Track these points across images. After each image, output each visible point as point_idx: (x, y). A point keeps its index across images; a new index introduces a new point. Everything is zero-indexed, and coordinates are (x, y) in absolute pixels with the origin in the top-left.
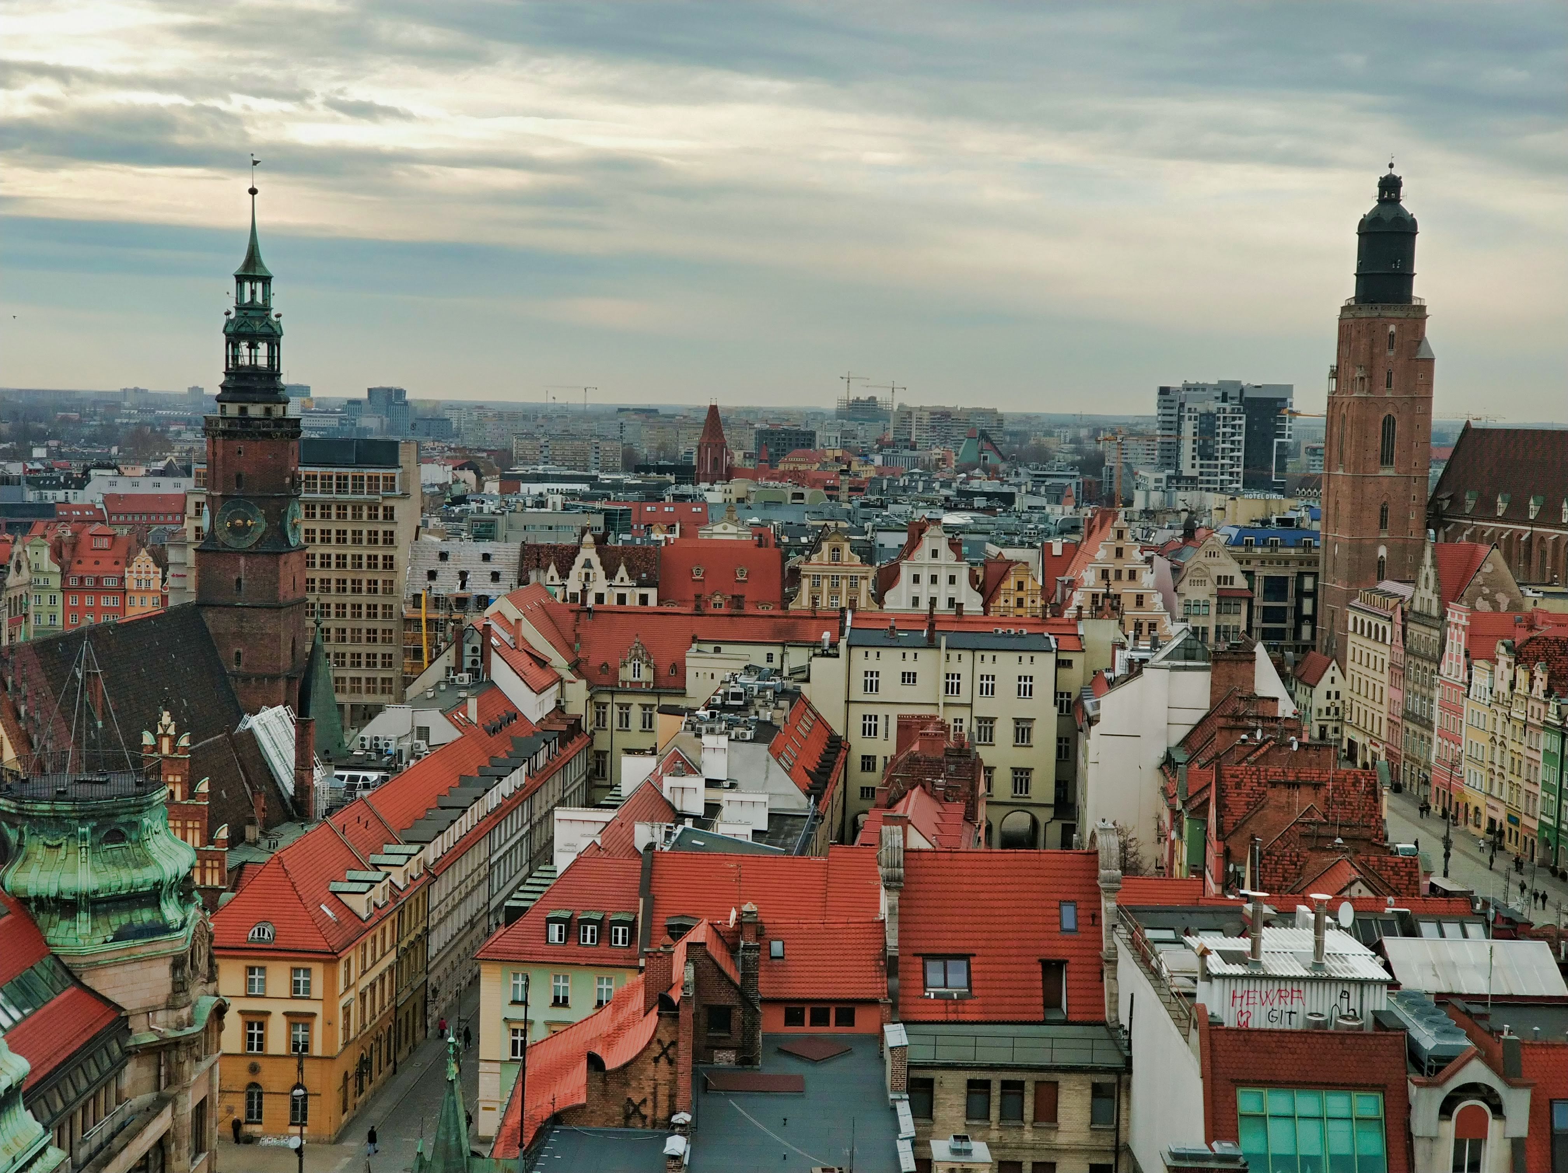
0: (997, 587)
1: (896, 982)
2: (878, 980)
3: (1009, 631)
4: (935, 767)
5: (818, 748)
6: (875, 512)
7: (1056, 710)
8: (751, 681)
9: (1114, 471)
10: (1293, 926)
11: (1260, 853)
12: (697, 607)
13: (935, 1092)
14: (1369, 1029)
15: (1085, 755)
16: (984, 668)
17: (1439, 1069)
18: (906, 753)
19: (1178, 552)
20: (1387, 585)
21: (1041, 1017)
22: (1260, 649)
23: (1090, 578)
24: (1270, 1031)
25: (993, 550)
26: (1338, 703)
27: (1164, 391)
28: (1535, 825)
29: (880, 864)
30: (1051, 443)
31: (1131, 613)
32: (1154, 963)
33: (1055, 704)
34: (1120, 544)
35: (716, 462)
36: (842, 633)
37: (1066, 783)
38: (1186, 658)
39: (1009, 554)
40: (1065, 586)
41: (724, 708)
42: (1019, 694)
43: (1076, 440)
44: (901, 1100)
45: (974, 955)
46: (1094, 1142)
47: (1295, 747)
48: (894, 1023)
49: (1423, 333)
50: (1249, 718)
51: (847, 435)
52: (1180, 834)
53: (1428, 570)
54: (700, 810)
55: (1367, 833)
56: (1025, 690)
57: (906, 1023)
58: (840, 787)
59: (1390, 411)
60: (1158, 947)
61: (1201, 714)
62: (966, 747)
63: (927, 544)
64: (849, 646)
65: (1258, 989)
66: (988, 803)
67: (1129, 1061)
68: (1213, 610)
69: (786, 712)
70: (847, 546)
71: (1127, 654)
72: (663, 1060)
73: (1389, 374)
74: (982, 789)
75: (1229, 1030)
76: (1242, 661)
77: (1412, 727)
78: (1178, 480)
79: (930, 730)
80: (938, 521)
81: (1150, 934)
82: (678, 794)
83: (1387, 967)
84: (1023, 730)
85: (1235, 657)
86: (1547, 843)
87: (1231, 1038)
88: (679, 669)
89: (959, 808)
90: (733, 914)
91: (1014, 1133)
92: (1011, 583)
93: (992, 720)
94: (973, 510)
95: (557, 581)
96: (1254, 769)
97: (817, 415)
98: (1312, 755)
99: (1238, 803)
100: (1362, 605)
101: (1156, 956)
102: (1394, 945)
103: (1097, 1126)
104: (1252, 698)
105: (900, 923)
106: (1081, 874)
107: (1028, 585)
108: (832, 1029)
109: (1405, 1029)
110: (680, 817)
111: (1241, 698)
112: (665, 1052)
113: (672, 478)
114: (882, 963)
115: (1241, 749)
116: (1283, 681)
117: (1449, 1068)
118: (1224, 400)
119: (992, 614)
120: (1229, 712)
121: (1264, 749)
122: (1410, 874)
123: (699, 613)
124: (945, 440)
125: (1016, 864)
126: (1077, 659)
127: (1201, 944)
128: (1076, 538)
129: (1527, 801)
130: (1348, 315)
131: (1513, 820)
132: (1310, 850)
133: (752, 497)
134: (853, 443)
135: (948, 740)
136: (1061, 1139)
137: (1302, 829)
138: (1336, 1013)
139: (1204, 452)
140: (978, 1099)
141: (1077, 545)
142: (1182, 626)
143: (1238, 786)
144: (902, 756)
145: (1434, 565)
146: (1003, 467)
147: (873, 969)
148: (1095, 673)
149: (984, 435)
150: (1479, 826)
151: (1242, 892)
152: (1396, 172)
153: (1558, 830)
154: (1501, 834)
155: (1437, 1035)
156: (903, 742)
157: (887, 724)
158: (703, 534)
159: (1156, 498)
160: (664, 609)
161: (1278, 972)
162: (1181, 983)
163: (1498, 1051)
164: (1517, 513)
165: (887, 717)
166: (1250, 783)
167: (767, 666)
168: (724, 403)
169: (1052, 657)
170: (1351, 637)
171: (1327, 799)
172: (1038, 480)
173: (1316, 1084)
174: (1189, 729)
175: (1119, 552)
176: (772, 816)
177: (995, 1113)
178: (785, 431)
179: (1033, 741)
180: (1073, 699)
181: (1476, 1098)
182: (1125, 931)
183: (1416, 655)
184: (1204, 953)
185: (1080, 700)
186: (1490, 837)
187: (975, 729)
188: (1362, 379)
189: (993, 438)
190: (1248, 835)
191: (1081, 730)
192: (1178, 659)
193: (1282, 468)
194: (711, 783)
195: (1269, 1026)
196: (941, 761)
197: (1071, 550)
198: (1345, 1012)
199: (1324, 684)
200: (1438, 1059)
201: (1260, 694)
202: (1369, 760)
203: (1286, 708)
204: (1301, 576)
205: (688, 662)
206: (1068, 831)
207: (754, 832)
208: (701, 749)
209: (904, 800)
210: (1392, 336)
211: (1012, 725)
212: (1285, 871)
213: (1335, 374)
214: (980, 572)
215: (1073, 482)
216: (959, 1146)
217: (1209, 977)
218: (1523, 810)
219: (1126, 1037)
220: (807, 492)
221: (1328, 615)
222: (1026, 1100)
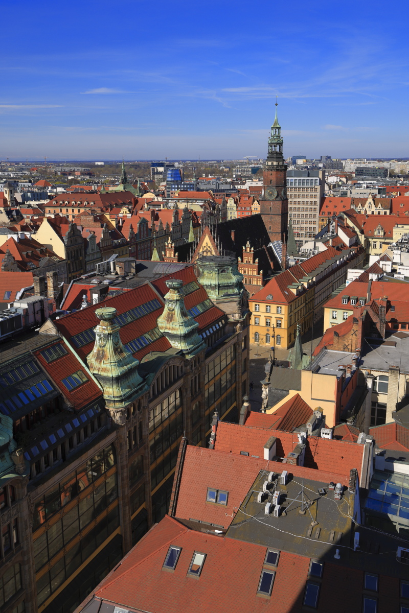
41: (401, 243)
54: (390, 271)
72: (354, 335)
82: (384, 266)
88: (391, 232)
95: (361, 208)
108: (407, 330)
110: (383, 272)
112: (355, 332)
158: (406, 195)
205: (394, 230)
207: (404, 277)
208: (393, 254)
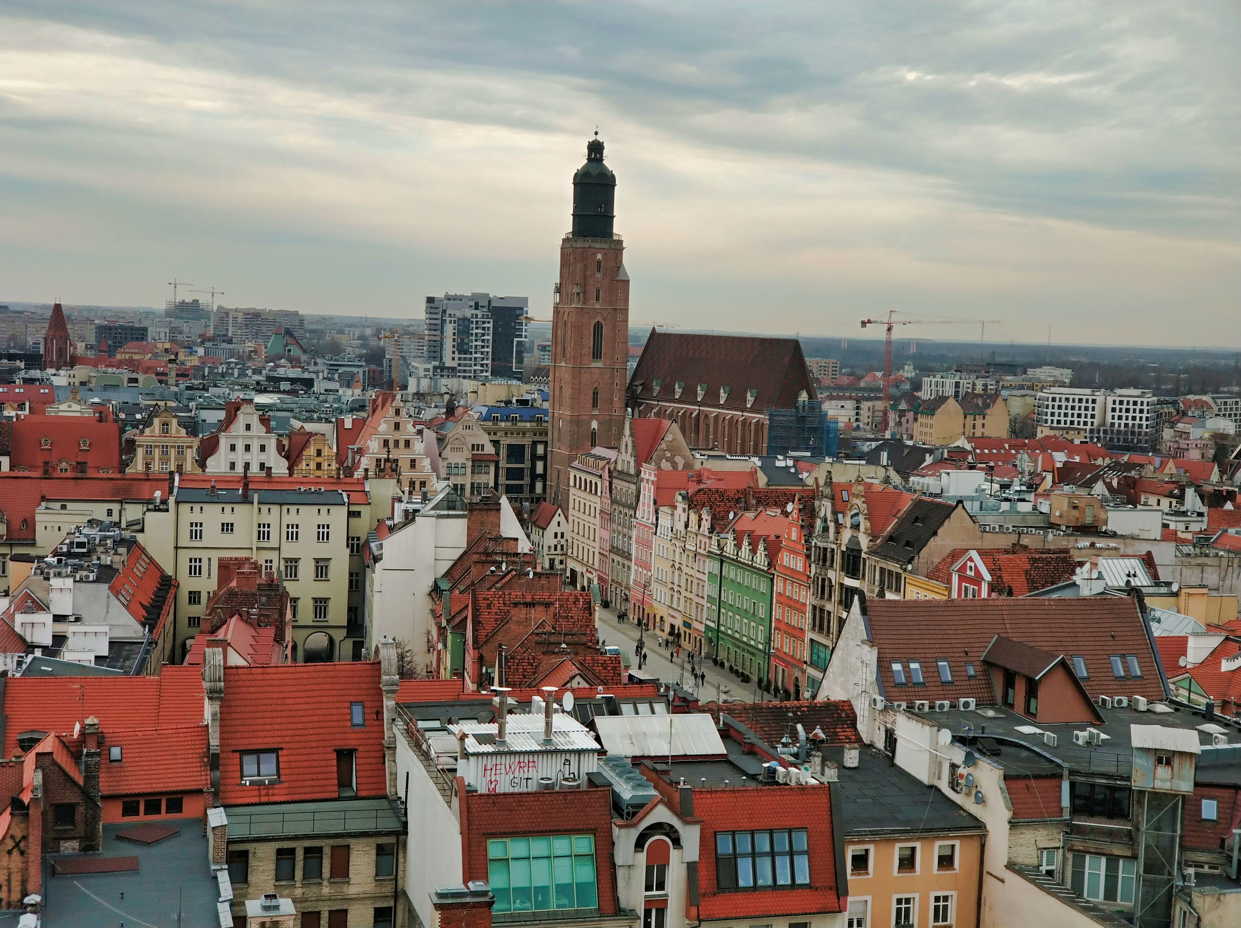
0: (300, 454)
1: (218, 774)
2: (203, 773)
3: (310, 489)
4: (250, 599)
5: (152, 586)
6: (198, 393)
7: (348, 551)
8: (94, 532)
9: (392, 363)
10: (530, 712)
11: (506, 658)
12: (46, 472)
13: (250, 861)
14: (584, 787)
15: (372, 586)
16: (288, 519)
17: (634, 814)
18: (225, 589)
19: (442, 426)
20: (598, 451)
21: (336, 795)
22: (504, 501)
23: (374, 446)
24: (512, 794)
25: (296, 424)
26: (563, 542)
27: (430, 300)
28: (702, 628)
29: (204, 679)
30: (343, 340)
31: (406, 473)
32: (424, 747)
33: (348, 546)
34: (397, 419)
35: (61, 352)
36: (171, 492)
37: (356, 609)
38: (449, 508)
39: (309, 427)
40: (355, 453)
41: (70, 555)
42: (318, 539)
43: (362, 337)
44: (222, 869)
45: (282, 749)
46: (378, 890)
47: (531, 576)
48: (216, 807)
49: (621, 261)
50: (496, 554)
51: (175, 331)
52: (445, 646)
53: (627, 439)
54: (48, 641)
55: (584, 639)
56: (323, 535)
57: (225, 807)
58: (171, 618)
59: (599, 318)
60: (427, 734)
61: (461, 551)
62: (275, 582)
63: (241, 420)
64: (177, 503)
65: (503, 762)
66: (293, 627)
67: (405, 824)
68: (469, 470)
69: (124, 557)
70: (174, 421)
71: (403, 506)
72: (15, 853)
73: (598, 291)
74: (289, 615)
75: (481, 795)
76: (491, 510)
77: (617, 558)
78: (442, 370)
79: (246, 569)
80: (251, 401)
81: (421, 724)
82: (29, 628)
83: (598, 739)
84: (322, 567)
85: (485, 507)
86: (710, 640)
87: (483, 801)
88: (29, 524)
89: (270, 632)
90: (77, 727)
91: (314, 889)
92: (311, 451)
93: (296, 560)
94: (279, 392)
96: (500, 593)
97: (149, 314)
98: (543, 581)
99: (488, 619)
100: (580, 466)
101: (426, 741)
102: (603, 723)
103: (380, 878)
104: (499, 539)
105: (221, 726)
106: (367, 680)
107: (325, 452)
108: (163, 816)
109: (610, 785)
110: (30, 648)
111: (490, 539)
112: (17, 845)
113: (22, 365)
114: (206, 760)
115: (491, 578)
116: (522, 525)
117: (642, 812)
118: (477, 308)
119: (295, 476)
120: (481, 550)
121: (508, 577)
122: (614, 668)
123: (47, 476)
124: (256, 336)
125: (315, 675)
126: (365, 510)
127: (461, 730)
128: (364, 414)
129: (697, 611)
130: (568, 245)
131: (687, 625)
132: (543, 653)
133: (94, 381)
134: (180, 337)
135: (261, 576)
136: (353, 890)
137: (537, 638)
138: (561, 777)
139: (462, 348)
140: (285, 864)
141: (364, 420)
142: (445, 483)
143: (489, 606)
144: (223, 591)
145: (632, 435)
146: (304, 357)
147: (198, 764)
148: (378, 521)
149: (288, 332)
150: (663, 631)
151: (492, 688)
152: (600, 138)
153: (718, 631)
154: (679, 635)
155: (633, 788)
156: (223, 579)
157: (210, 565)
158: (50, 411)
159: (425, 384)
160: (16, 473)
161: (518, 749)
162: (445, 762)
163: (677, 796)
164: (689, 396)
165: (210, 559)
166: (497, 604)
167: (107, 520)
168: (66, 302)
169: (345, 509)
170: (572, 491)
171: (555, 614)
172: (333, 368)
173: (546, 831)
174: (451, 563)
175: (397, 426)
176: (112, 644)
177: (299, 874)
178: (121, 327)
179: (330, 576)
180: (362, 542)
181: (661, 834)
182: (402, 723)
183: (619, 503)
184: (463, 737)
185: (367, 542)
186: (671, 638)
187: (282, 568)
188: (578, 294)
189: (296, 334)
190: (497, 644)
191: (368, 567)
192: (442, 509)
193: (520, 361)
194: (58, 618)
195: (511, 790)
196: (254, 595)
197: (359, 424)
198: (567, 776)
199: (553, 528)
200: (633, 806)
201: (504, 535)
202: (586, 584)
203: (524, 546)
204: (534, 444)
205: (38, 518)
206: (358, 646)
207: (97, 657)
208: (49, 590)
209: (225, 627)
210: (599, 262)
211: (313, 563)
212: (525, 670)
213: (558, 290)
214: (286, 442)
215: (361, 370)
216: (269, 903)
217: (466, 755)
218: (694, 617)
219: (403, 807)
220: (141, 377)
221: (555, 474)
222: (324, 862)
